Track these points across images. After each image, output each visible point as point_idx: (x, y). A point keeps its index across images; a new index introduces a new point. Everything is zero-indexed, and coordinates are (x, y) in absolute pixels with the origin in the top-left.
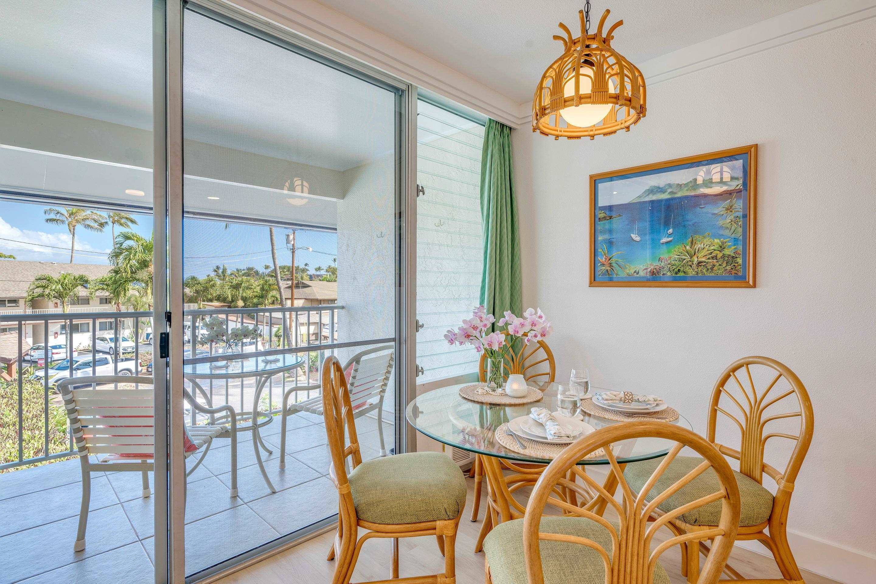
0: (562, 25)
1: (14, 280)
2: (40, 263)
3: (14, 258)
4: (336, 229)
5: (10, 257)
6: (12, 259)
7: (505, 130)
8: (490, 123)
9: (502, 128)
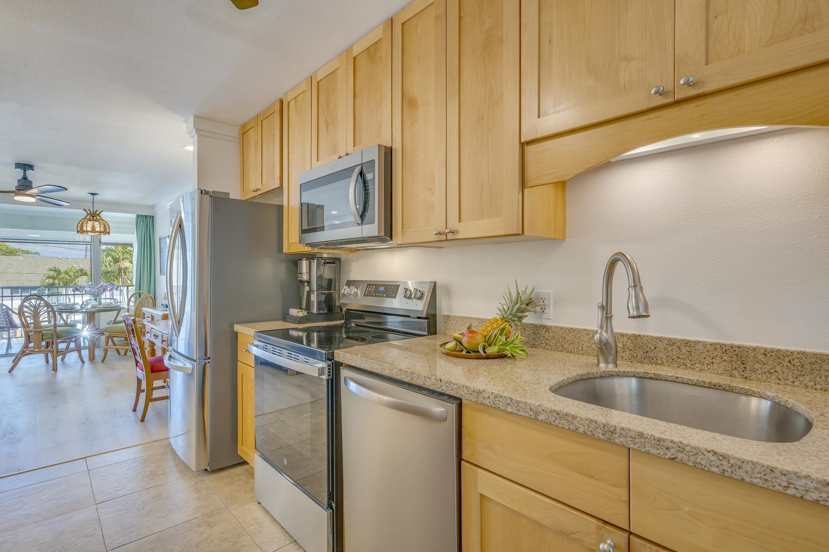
0: (84, 209)
5: (36, 253)
7: (148, 216)
8: (138, 216)
9: (146, 216)
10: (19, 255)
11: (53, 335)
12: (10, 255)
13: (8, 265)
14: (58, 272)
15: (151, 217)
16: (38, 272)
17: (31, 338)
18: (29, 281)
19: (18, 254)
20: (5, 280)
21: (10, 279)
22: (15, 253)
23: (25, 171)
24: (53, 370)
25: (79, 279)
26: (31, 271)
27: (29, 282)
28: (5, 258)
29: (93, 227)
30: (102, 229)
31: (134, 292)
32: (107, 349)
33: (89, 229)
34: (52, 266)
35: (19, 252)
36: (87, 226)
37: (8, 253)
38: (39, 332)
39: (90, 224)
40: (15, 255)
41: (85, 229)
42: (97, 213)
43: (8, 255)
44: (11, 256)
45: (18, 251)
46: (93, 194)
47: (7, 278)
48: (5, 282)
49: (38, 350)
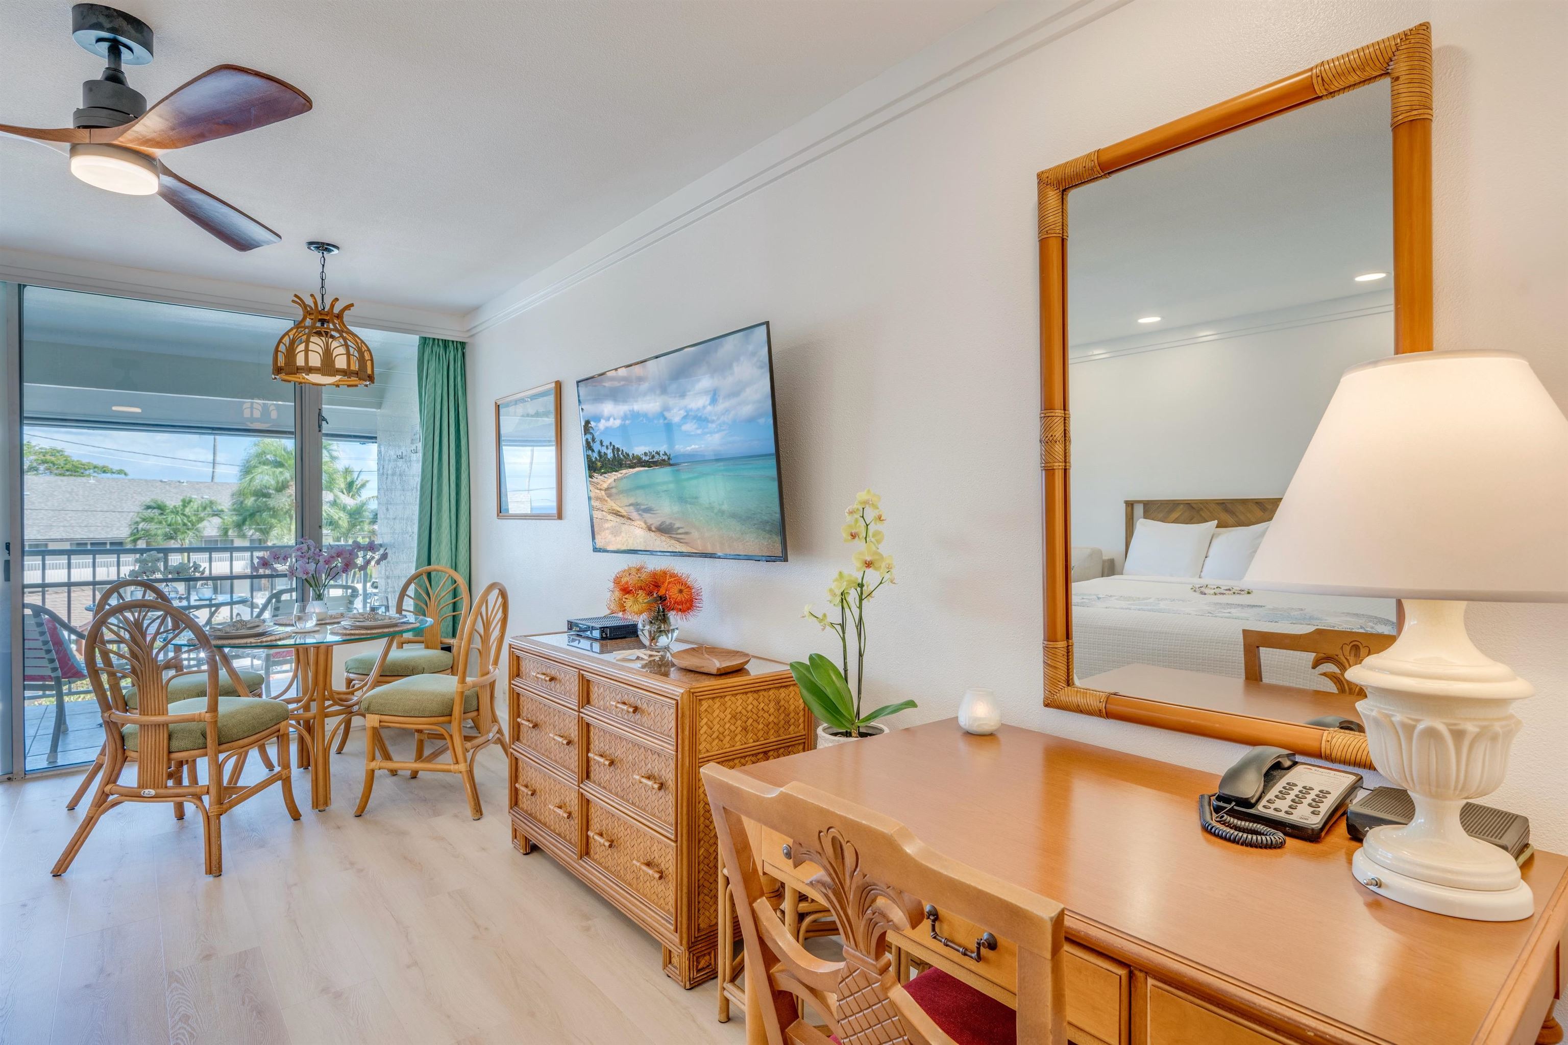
0: (296, 296)
1: (120, 510)
2: (161, 481)
3: (126, 474)
4: (376, 438)
5: (120, 472)
6: (123, 476)
7: (451, 344)
8: (424, 341)
9: (446, 343)
10: (89, 475)
11: (204, 735)
12: (71, 475)
13: (68, 495)
14: (161, 508)
15: (459, 345)
16: (125, 510)
17: (129, 744)
18: (108, 527)
19: (87, 472)
20: (62, 524)
21: (72, 522)
22: (82, 471)
23: (115, 50)
24: (209, 871)
25: (205, 523)
26: (112, 507)
27: (109, 530)
28: (62, 481)
29: (328, 356)
30: (355, 367)
31: (413, 571)
32: (373, 771)
33: (315, 360)
34: (147, 500)
35: (89, 469)
36: (307, 350)
37: (67, 470)
38: (158, 726)
39: (317, 344)
40: (82, 475)
41: (300, 361)
42: (336, 310)
43: (68, 476)
44: (75, 478)
45: (87, 467)
46: (323, 247)
47: (66, 520)
48: (62, 529)
49: (153, 792)
